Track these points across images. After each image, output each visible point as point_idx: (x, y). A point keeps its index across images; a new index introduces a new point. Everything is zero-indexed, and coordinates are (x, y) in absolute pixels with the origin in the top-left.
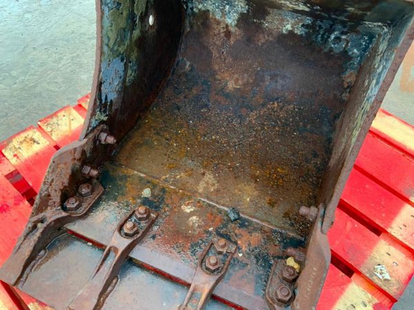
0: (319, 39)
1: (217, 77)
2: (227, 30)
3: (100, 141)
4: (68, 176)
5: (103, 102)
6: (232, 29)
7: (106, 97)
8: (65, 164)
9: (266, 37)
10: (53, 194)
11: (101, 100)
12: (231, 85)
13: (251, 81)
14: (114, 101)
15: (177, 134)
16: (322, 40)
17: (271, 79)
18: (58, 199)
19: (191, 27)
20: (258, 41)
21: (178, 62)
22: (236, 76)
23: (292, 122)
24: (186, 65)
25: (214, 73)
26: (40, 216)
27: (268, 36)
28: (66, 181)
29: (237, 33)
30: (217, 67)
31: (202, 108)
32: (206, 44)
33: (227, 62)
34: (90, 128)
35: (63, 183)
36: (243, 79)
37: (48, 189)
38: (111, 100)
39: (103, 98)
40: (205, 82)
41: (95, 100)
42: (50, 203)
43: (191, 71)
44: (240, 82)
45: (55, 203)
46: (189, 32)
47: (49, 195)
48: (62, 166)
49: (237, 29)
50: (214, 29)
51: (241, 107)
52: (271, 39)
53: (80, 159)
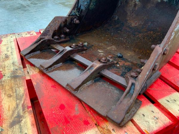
0: (175, 2)
1: (128, 22)
2: (135, 3)
3: (74, 21)
4: (58, 26)
5: (79, 7)
6: (137, 3)
7: (80, 6)
8: (58, 21)
9: (151, 5)
10: (50, 31)
11: (78, 6)
12: (133, 25)
13: (142, 24)
14: (83, 11)
15: (105, 36)
16: (176, 3)
17: (151, 23)
18: (52, 34)
19: (121, 4)
20: (147, 7)
21: (113, 17)
22: (136, 22)
23: (158, 38)
24: (116, 18)
25: (127, 21)
26: (43, 37)
27: (152, 4)
28: (57, 28)
29: (139, 4)
30: (128, 19)
31: (118, 31)
32: (126, 10)
33: (133, 16)
34: (71, 14)
35: (55, 28)
36: (139, 23)
37: (49, 28)
38: (82, 9)
39: (79, 5)
40: (122, 24)
41: (76, 3)
42: (48, 34)
43: (118, 20)
44: (137, 24)
45: (50, 34)
46: (120, 6)
47: (49, 31)
48: (57, 21)
49: (139, 2)
50: (130, 4)
51: (136, 32)
52: (153, 5)
53: (64, 22)
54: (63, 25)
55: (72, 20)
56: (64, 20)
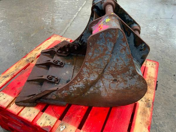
8: (65, 43)
34: (75, 42)
38: (84, 42)
45: (58, 48)
53: (67, 45)
54: (66, 46)
55: (74, 45)
56: (67, 44)
